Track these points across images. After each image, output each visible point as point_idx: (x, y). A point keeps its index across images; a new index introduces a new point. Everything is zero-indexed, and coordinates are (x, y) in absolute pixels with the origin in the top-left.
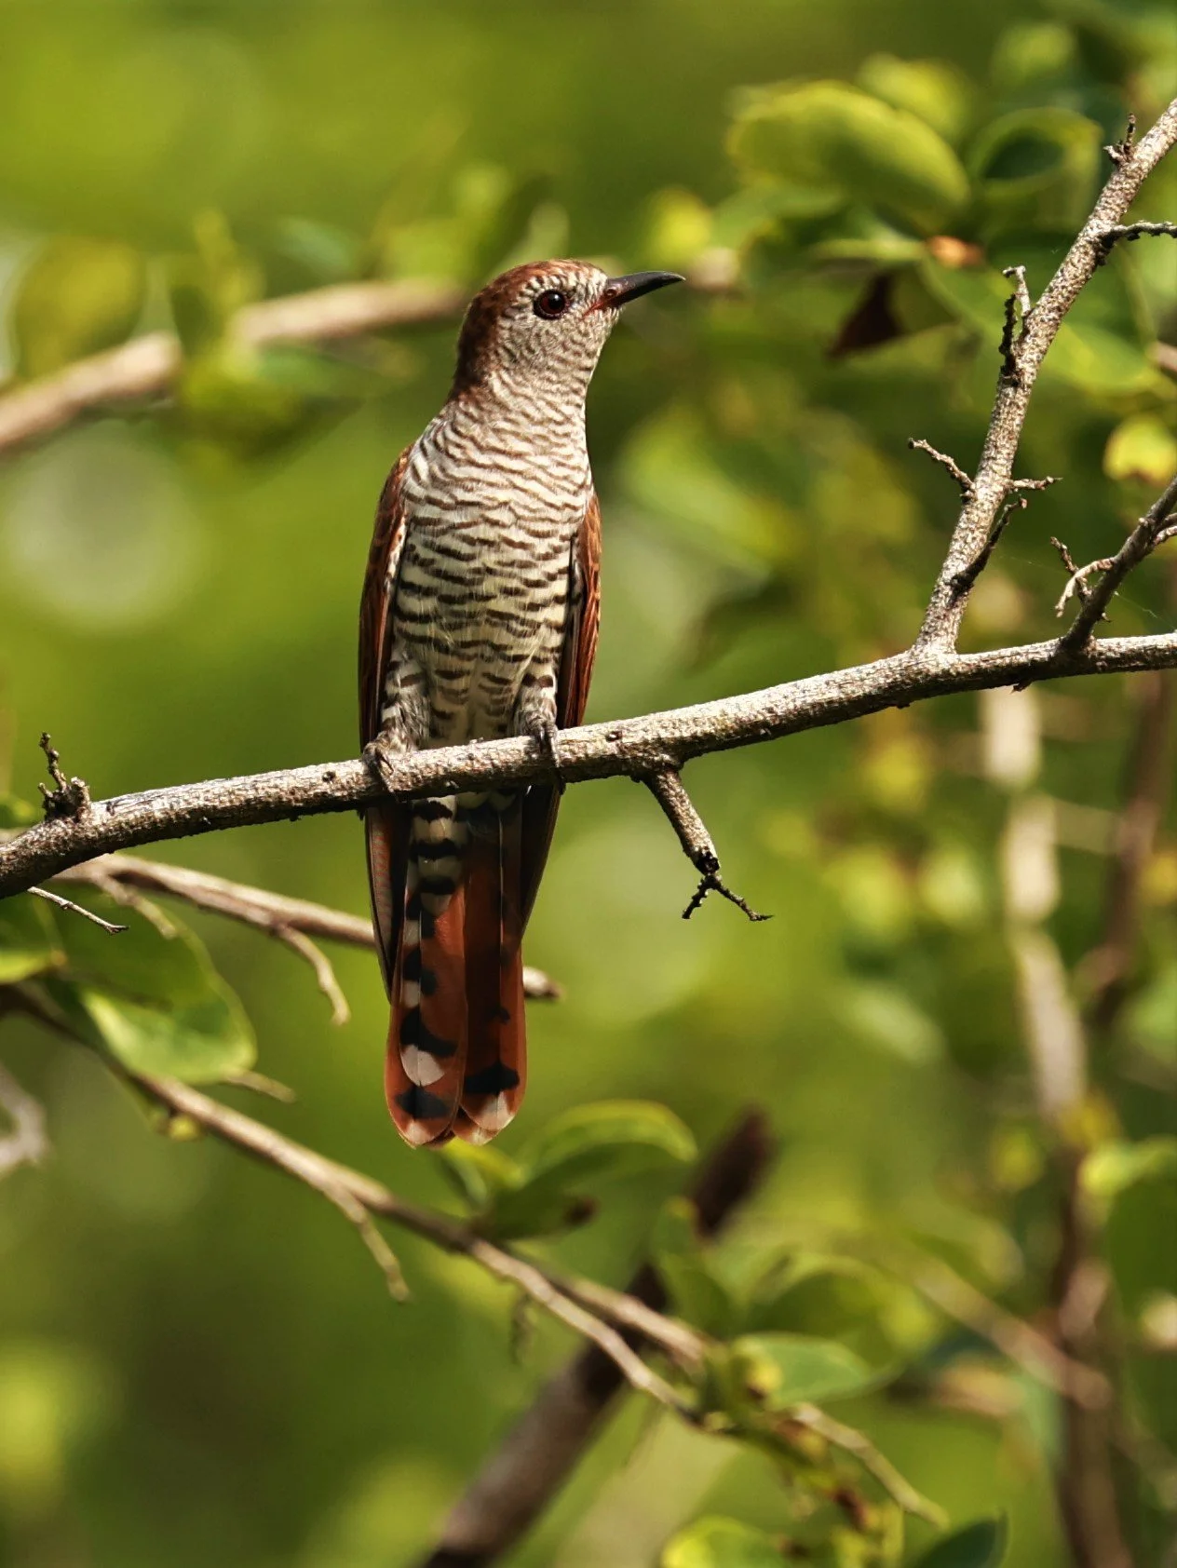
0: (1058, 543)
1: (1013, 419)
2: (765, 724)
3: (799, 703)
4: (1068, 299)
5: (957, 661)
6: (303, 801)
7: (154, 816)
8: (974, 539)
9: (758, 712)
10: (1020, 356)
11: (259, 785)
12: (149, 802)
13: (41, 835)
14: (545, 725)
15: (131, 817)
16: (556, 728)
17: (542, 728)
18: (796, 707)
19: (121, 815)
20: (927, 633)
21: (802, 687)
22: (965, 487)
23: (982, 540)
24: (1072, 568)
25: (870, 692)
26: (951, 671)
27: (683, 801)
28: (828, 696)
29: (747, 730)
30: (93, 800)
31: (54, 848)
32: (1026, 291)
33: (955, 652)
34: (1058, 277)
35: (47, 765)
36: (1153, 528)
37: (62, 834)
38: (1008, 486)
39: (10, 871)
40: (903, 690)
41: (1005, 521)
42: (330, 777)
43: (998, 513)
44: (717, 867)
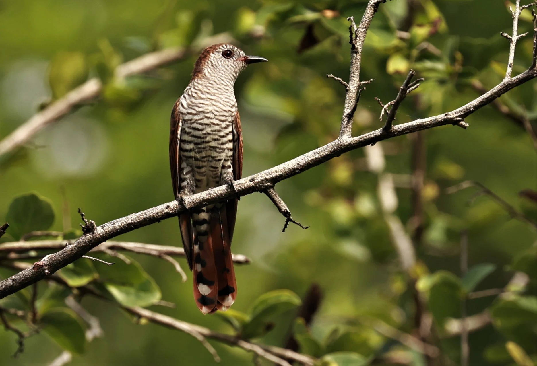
0: (377, 99)
1: (357, 63)
2: (297, 169)
3: (306, 161)
4: (368, 24)
5: (352, 140)
6: (161, 215)
7: (116, 228)
8: (351, 102)
9: (295, 165)
10: (356, 44)
11: (147, 213)
12: (114, 224)
13: (83, 240)
14: (231, 180)
15: (109, 229)
16: (234, 181)
17: (230, 182)
18: (306, 162)
19: (106, 229)
20: (342, 133)
21: (307, 156)
22: (346, 86)
23: (354, 102)
24: (383, 106)
25: (328, 154)
26: (351, 143)
27: (276, 196)
28: (315, 157)
29: (292, 171)
30: (97, 226)
31: (88, 243)
32: (355, 24)
33: (351, 137)
34: (364, 18)
35: (81, 218)
36: (405, 89)
37: (89, 238)
38: (359, 84)
39: (76, 252)
40: (338, 151)
41: (360, 95)
42: (168, 207)
43: (357, 93)
44: (290, 215)
